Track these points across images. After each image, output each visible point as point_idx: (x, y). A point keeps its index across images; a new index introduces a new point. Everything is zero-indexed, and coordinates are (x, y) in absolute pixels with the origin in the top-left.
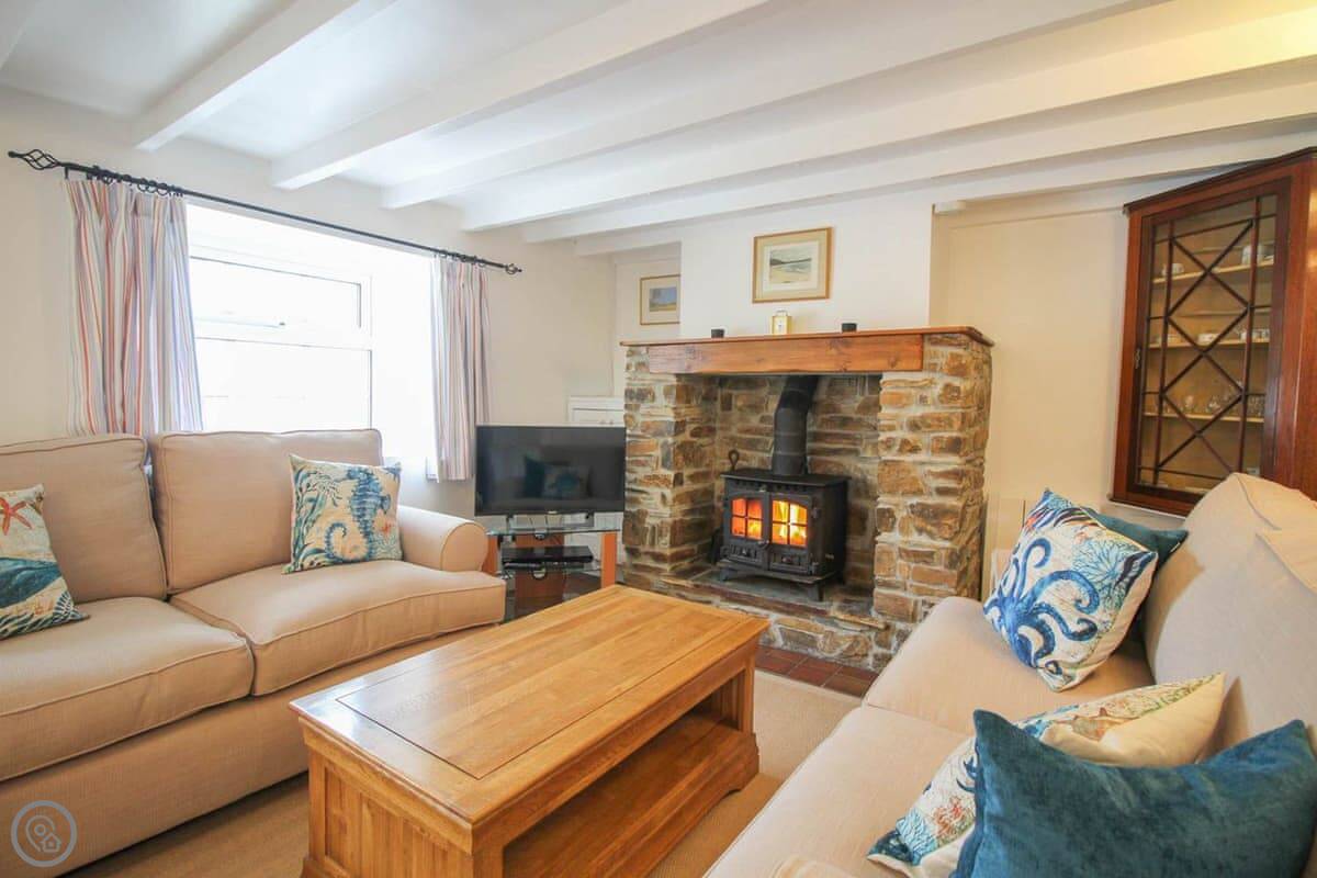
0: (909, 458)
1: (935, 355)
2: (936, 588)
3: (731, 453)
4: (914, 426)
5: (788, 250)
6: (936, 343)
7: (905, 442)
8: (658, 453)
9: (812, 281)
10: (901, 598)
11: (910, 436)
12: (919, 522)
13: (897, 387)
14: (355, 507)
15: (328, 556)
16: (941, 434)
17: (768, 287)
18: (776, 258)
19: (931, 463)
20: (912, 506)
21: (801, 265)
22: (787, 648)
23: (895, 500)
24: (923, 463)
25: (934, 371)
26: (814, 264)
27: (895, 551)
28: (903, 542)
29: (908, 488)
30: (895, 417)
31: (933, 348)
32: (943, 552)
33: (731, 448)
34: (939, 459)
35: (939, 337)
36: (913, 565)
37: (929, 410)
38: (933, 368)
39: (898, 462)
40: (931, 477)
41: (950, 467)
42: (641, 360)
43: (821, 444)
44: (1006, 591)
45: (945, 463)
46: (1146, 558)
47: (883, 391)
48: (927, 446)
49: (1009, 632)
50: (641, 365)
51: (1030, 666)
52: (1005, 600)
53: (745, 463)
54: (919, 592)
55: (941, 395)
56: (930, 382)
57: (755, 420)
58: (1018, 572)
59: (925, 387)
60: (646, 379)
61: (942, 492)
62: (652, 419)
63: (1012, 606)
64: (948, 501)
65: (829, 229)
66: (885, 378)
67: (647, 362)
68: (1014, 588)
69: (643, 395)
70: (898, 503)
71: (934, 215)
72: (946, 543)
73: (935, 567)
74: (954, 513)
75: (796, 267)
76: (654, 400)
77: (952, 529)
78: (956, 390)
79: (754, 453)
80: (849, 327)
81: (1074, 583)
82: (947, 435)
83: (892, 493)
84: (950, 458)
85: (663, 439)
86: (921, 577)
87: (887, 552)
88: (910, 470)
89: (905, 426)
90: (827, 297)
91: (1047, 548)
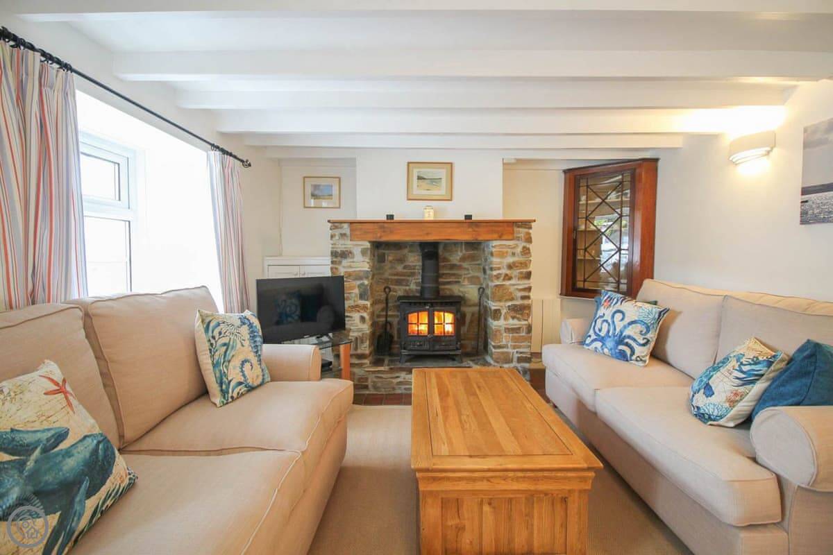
0: (507, 283)
1: (519, 233)
2: (521, 344)
3: (385, 289)
4: (510, 267)
5: (428, 172)
6: (519, 227)
7: (506, 275)
8: (356, 291)
9: (442, 191)
10: (506, 352)
11: (508, 272)
12: (513, 314)
13: (502, 248)
14: (253, 346)
15: (246, 386)
16: (521, 270)
17: (417, 191)
18: (422, 175)
19: (518, 284)
20: (509, 306)
21: (435, 181)
23: (502, 304)
24: (514, 285)
25: (519, 240)
26: (444, 182)
27: (503, 329)
28: (507, 325)
29: (507, 297)
30: (500, 263)
31: (518, 229)
32: (524, 327)
33: (386, 285)
34: (520, 282)
36: (511, 335)
37: (515, 259)
38: (518, 238)
39: (505, 285)
40: (517, 292)
41: (527, 286)
42: (343, 232)
43: (441, 280)
44: (603, 334)
45: (524, 283)
46: (666, 311)
47: (494, 250)
48: (515, 276)
49: (611, 349)
50: (343, 235)
51: (627, 360)
52: (603, 338)
53: (394, 293)
54: (514, 347)
55: (521, 252)
56: (517, 246)
57: (400, 268)
58: (609, 325)
59: (514, 248)
60: (347, 244)
61: (523, 298)
62: (353, 270)
63: (609, 339)
64: (526, 302)
65: (451, 164)
66: (495, 243)
67: (348, 232)
68: (608, 331)
69: (345, 255)
70: (503, 306)
71: (504, 164)
72: (526, 322)
73: (521, 335)
74: (529, 307)
75: (432, 182)
76: (353, 258)
77: (529, 315)
78: (529, 249)
79: (400, 287)
80: (468, 217)
81: (639, 325)
82: (525, 270)
83: (500, 301)
84: (526, 281)
85: (362, 282)
86: (515, 340)
87: (499, 331)
88: (508, 289)
89: (505, 267)
90: (451, 200)
91: (623, 313)
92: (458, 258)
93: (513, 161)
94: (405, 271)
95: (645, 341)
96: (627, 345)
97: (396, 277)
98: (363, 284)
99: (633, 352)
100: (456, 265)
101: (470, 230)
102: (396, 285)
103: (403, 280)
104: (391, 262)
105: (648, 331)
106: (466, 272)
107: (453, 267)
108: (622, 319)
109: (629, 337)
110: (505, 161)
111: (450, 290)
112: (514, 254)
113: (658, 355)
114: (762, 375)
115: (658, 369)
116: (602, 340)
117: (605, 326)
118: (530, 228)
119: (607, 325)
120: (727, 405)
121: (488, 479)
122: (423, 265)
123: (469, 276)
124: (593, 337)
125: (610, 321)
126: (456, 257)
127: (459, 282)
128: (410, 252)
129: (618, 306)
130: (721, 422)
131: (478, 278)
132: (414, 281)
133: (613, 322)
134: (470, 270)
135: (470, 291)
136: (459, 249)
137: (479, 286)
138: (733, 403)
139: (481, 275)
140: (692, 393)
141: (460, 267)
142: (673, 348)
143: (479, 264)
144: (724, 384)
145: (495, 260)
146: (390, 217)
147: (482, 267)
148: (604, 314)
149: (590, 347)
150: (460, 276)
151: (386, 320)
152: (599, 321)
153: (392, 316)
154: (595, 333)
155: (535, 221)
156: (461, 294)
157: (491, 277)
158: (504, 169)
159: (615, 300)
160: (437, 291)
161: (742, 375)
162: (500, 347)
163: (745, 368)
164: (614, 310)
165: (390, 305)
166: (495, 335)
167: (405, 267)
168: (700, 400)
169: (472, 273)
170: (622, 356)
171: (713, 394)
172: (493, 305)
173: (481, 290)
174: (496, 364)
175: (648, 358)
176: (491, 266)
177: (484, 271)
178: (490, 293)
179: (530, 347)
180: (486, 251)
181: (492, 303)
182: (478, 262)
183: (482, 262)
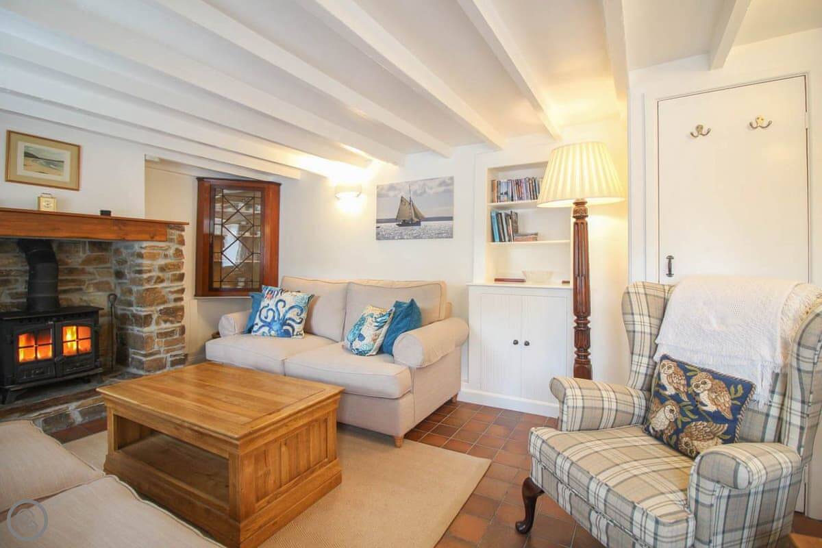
0: (160, 286)
1: (171, 234)
2: (174, 347)
4: (162, 269)
5: (42, 150)
6: (172, 228)
7: (159, 277)
9: (65, 176)
10: (158, 358)
11: (161, 274)
12: (165, 318)
13: (154, 249)
16: (175, 272)
18: (30, 152)
19: (170, 287)
20: (161, 310)
21: (53, 163)
23: (153, 308)
24: (166, 287)
25: (171, 242)
26: (67, 167)
27: (155, 335)
28: (158, 329)
29: (159, 301)
30: (152, 265)
31: (171, 231)
32: (178, 329)
34: (172, 285)
35: (173, 225)
36: (164, 340)
37: (168, 261)
38: (172, 240)
39: (156, 288)
40: (170, 294)
41: (180, 288)
43: (60, 288)
45: (177, 286)
46: (312, 296)
47: (143, 251)
48: (168, 279)
49: (277, 331)
51: (290, 337)
52: (269, 323)
54: (168, 352)
55: (174, 254)
56: (169, 247)
58: (274, 312)
59: (166, 250)
61: (176, 300)
63: (274, 323)
64: (178, 304)
65: (77, 146)
66: (145, 244)
68: (274, 317)
71: (146, 160)
72: (179, 324)
73: (175, 337)
74: (182, 309)
75: (50, 163)
77: (182, 316)
78: (181, 251)
80: (106, 213)
81: (296, 309)
82: (178, 272)
83: (151, 305)
84: (179, 283)
86: (167, 344)
87: (150, 337)
88: (161, 292)
89: (157, 269)
90: (78, 190)
91: (284, 302)
92: (80, 260)
93: (157, 160)
95: (301, 320)
96: (289, 325)
99: (293, 330)
100: (76, 269)
101: (116, 228)
105: (302, 312)
106: (90, 277)
107: (71, 271)
108: (284, 306)
109: (290, 319)
110: (147, 158)
111: (67, 300)
112: (166, 256)
113: (308, 330)
114: (386, 322)
115: (310, 337)
116: (269, 325)
118: (183, 230)
119: (272, 313)
120: (372, 342)
123: (95, 281)
124: (261, 324)
125: (274, 309)
126: (77, 259)
127: (81, 289)
129: (279, 297)
130: (370, 353)
131: (108, 283)
132: (7, 292)
133: (277, 310)
135: (98, 299)
136: (81, 250)
137: (108, 293)
138: (374, 340)
139: (112, 280)
140: (349, 343)
141: (83, 272)
142: (316, 324)
143: (108, 268)
144: (368, 331)
145: (146, 262)
147: (112, 270)
148: (268, 305)
149: (258, 333)
150: (82, 282)
152: (264, 312)
154: (262, 320)
155: (188, 224)
156: (85, 304)
157: (140, 282)
158: (146, 167)
159: (276, 292)
160: (56, 300)
161: (377, 324)
162: (151, 354)
163: (378, 320)
164: (276, 300)
166: (147, 343)
168: (358, 344)
169: (99, 279)
170: (287, 334)
171: (364, 338)
172: (143, 311)
173: (112, 297)
174: (147, 373)
175: (303, 332)
176: (138, 268)
177: (119, 275)
178: (133, 298)
179: (184, 347)
180: (125, 253)
181: (139, 309)
182: (108, 265)
183: (113, 265)
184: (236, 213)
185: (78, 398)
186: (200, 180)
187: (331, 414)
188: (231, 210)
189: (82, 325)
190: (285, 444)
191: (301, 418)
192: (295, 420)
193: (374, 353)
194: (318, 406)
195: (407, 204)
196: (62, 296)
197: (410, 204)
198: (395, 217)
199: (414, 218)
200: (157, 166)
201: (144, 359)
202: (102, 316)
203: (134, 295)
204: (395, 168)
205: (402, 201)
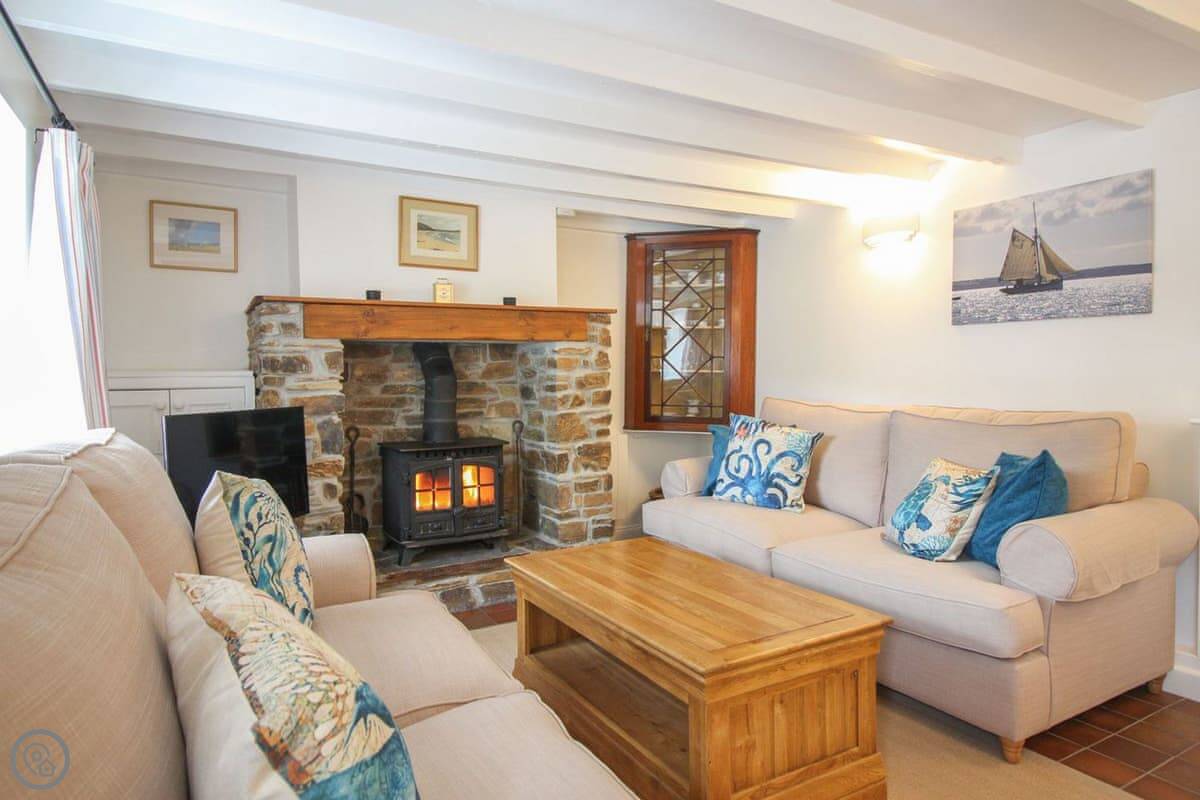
0: (578, 410)
1: (593, 329)
2: (598, 508)
4: (581, 384)
5: (436, 218)
6: (593, 320)
7: (577, 398)
9: (460, 252)
10: (577, 523)
11: (579, 393)
12: (585, 460)
13: (570, 354)
16: (598, 389)
17: (415, 251)
18: (425, 223)
19: (592, 412)
20: (579, 448)
21: (448, 235)
22: (488, 604)
23: (569, 445)
24: (587, 413)
25: (592, 341)
26: (464, 236)
27: (572, 486)
28: (577, 478)
29: (577, 434)
30: (567, 378)
31: (592, 324)
32: (603, 480)
34: (594, 409)
35: (594, 315)
36: (584, 495)
37: (589, 371)
38: (592, 339)
39: (574, 414)
40: (591, 424)
41: (605, 414)
42: (287, 319)
43: (458, 411)
44: (742, 475)
45: (601, 411)
46: (820, 436)
47: (556, 357)
48: (589, 400)
49: (756, 496)
50: (288, 327)
51: (780, 508)
52: (743, 481)
53: (366, 439)
54: (589, 514)
55: (596, 360)
56: (590, 350)
57: (376, 391)
58: (751, 461)
59: (587, 353)
60: (300, 345)
61: (600, 433)
62: (309, 395)
63: (752, 481)
64: (603, 440)
65: (476, 207)
66: (559, 346)
67: (299, 323)
68: (751, 471)
69: (294, 365)
70: (570, 448)
71: (558, 217)
72: (604, 472)
73: (598, 492)
74: (607, 448)
75: (445, 236)
76: (308, 371)
77: (608, 460)
78: (606, 356)
79: (378, 428)
80: (510, 301)
81: (790, 458)
82: (602, 390)
83: (567, 440)
84: (603, 407)
85: (326, 418)
86: (590, 502)
87: (566, 489)
88: (579, 420)
89: (574, 385)
90: (476, 270)
91: (768, 443)
92: (480, 371)
93: (572, 214)
94: (386, 396)
95: (798, 478)
96: (777, 486)
97: (369, 409)
98: (329, 423)
99: (785, 497)
100: (476, 384)
101: (522, 323)
102: (370, 423)
103: (383, 413)
104: (359, 380)
105: (800, 464)
106: (492, 396)
107: (472, 387)
108: (768, 452)
109: (779, 475)
110: (559, 213)
111: (466, 428)
112: (586, 364)
113: (812, 499)
114: (980, 495)
115: (816, 513)
116: (742, 483)
117: (745, 464)
118: (609, 322)
119: (748, 461)
120: (948, 535)
121: (782, 667)
122: (428, 384)
123: (497, 402)
124: (728, 481)
125: (751, 455)
126: (476, 369)
127: (481, 413)
128: (395, 360)
129: (759, 435)
130: (943, 556)
131: (512, 405)
132: (402, 414)
133: (757, 457)
134: (501, 392)
135: (500, 427)
136: (481, 356)
137: (513, 420)
138: (953, 532)
139: (518, 400)
140: (897, 532)
141: (483, 388)
142: (826, 488)
143: (513, 382)
144: (940, 510)
145: (559, 373)
146: (374, 295)
147: (517, 386)
148: (741, 447)
149: (723, 497)
150: (482, 403)
151: (352, 492)
152: (734, 459)
153: (362, 482)
154: (730, 475)
155: (615, 312)
156: (486, 435)
157: (551, 404)
158: (558, 226)
159: (754, 427)
160: (455, 427)
161: (959, 499)
162: (568, 516)
163: (962, 490)
164: (755, 440)
165: (356, 462)
166: (561, 497)
167: (386, 390)
168: (914, 535)
169: (502, 398)
170: (774, 503)
171: (931, 525)
172: (556, 449)
173: (517, 425)
174: (563, 545)
175: (802, 501)
176: (550, 383)
177: (526, 393)
178: (543, 429)
179: (611, 510)
180: (533, 359)
181: (552, 445)
182: (511, 379)
183: (519, 379)
184: (685, 288)
185: (479, 568)
186: (630, 238)
187: (866, 663)
188: (676, 285)
189: (486, 465)
190: (782, 702)
191: (807, 659)
192: (799, 661)
193: (953, 558)
194: (840, 644)
195: (1028, 244)
196: (461, 422)
197: (1034, 243)
198: (998, 275)
199: (1044, 272)
200: (574, 222)
201: (558, 522)
202: (508, 453)
203: (546, 423)
204: (1000, 170)
205: (1014, 238)
